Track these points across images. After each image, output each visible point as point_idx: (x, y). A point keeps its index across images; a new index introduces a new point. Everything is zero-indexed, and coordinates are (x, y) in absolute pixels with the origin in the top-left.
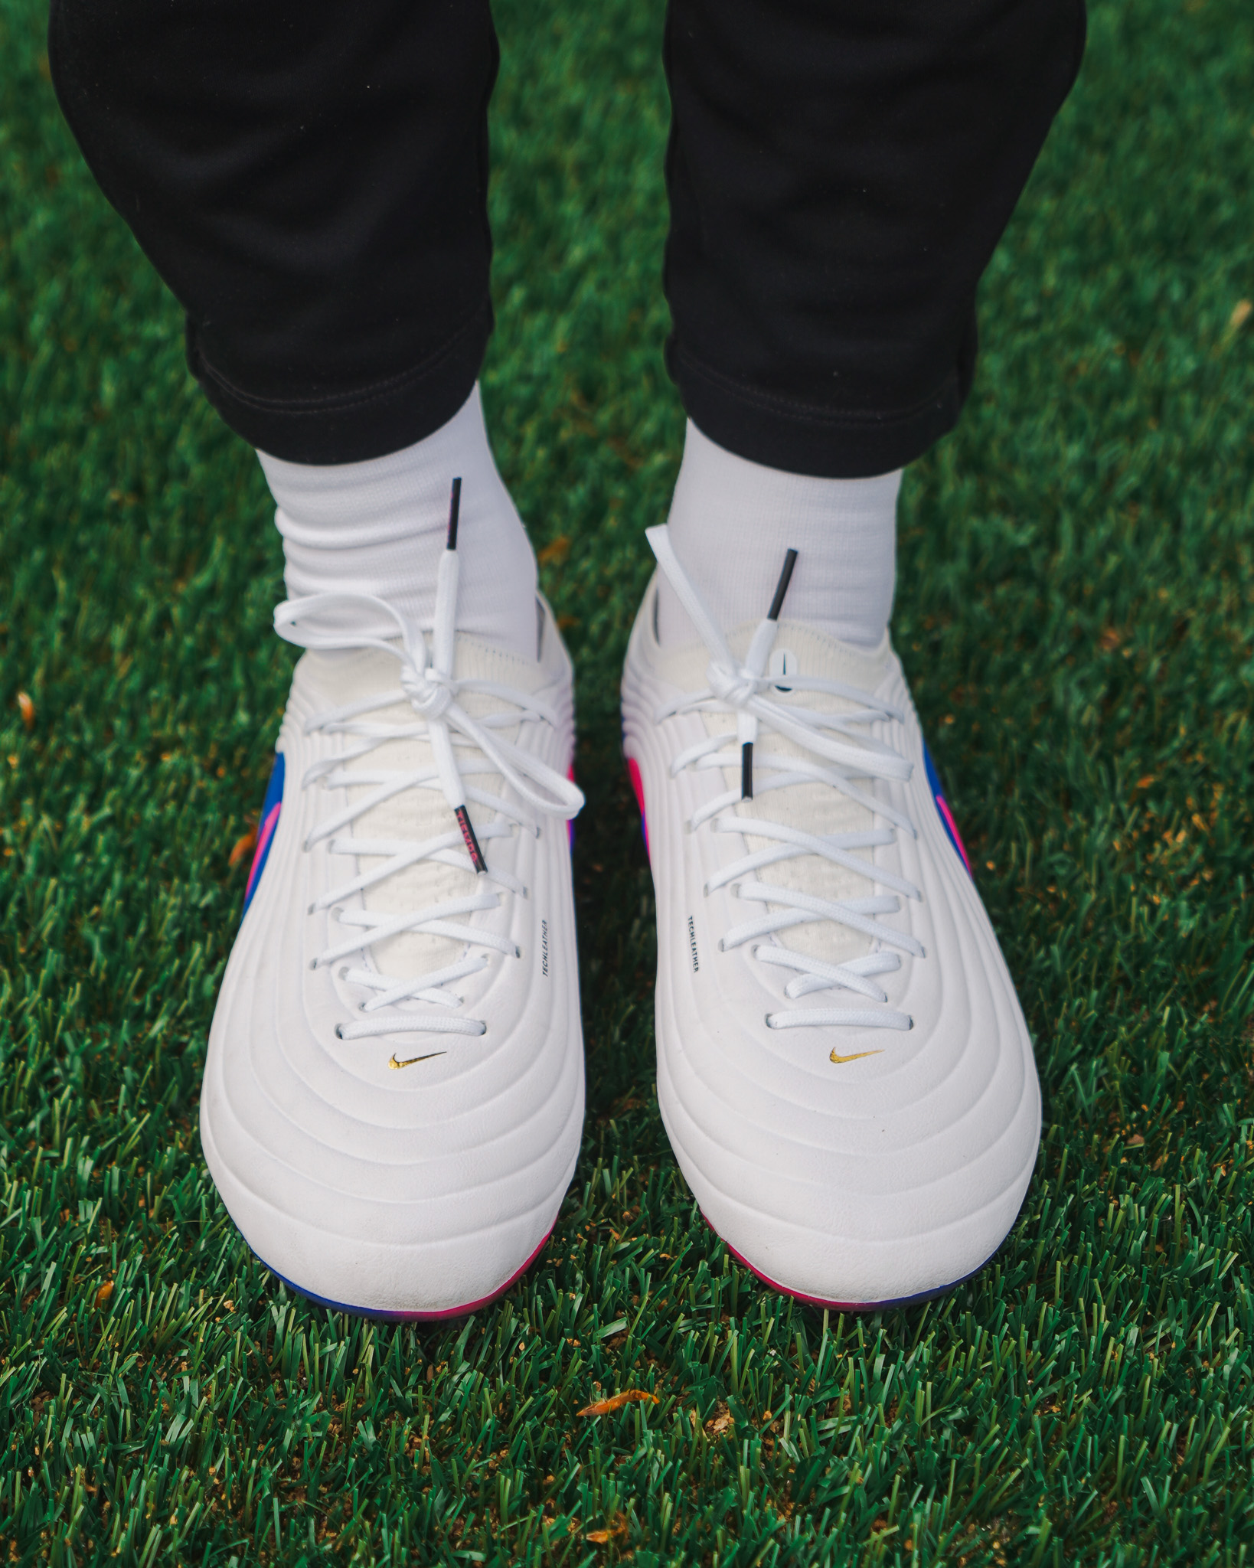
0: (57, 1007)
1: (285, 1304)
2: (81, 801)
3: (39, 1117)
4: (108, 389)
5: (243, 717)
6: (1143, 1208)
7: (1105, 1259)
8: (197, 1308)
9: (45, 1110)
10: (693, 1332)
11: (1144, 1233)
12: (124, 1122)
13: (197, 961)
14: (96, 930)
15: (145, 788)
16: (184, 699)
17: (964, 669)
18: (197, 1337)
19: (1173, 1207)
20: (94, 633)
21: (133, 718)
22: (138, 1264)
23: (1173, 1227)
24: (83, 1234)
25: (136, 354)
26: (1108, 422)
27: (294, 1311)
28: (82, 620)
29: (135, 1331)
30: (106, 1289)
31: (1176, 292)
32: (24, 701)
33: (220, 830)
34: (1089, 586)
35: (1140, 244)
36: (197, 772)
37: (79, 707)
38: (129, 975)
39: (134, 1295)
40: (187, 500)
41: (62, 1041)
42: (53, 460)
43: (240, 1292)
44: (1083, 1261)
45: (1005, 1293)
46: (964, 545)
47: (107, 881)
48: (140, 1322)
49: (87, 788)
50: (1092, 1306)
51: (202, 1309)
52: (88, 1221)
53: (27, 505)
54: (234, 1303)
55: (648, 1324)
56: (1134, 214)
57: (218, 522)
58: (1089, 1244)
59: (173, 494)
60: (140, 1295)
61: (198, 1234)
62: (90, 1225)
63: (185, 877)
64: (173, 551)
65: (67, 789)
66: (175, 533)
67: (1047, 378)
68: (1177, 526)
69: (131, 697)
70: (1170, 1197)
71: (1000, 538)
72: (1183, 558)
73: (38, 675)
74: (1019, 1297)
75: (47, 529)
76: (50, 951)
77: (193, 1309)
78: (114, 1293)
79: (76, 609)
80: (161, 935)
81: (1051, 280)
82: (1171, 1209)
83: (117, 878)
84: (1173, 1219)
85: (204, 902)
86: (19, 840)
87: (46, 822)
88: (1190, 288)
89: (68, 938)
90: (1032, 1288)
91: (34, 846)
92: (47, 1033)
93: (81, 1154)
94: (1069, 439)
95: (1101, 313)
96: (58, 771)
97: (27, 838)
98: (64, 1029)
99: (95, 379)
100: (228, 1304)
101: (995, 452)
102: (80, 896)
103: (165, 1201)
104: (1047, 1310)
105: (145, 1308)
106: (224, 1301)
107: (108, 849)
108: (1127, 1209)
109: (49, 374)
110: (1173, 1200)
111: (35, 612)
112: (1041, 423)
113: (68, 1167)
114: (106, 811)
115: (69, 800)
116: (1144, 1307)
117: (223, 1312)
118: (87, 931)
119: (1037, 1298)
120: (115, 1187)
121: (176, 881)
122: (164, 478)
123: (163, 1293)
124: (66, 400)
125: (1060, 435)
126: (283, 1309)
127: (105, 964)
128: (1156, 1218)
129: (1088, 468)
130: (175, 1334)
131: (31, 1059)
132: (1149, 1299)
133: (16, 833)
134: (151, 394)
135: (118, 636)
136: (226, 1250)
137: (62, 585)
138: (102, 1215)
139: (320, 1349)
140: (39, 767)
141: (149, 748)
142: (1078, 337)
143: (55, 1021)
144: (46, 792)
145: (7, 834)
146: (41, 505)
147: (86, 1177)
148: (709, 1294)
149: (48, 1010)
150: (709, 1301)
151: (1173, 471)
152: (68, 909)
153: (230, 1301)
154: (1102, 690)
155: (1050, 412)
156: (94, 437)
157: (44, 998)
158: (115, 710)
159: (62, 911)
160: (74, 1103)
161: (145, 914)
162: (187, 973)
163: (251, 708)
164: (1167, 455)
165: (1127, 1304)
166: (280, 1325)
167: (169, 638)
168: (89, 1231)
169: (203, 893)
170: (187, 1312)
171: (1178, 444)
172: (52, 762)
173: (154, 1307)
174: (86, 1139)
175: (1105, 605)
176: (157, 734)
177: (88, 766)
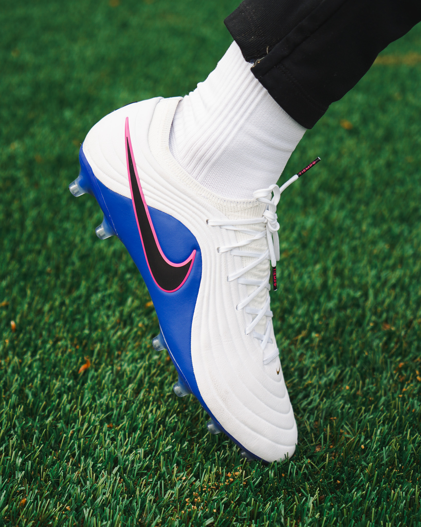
0: (14, 412)
1: (89, 508)
2: (29, 354)
3: (4, 446)
4: (50, 241)
5: (86, 332)
6: (404, 493)
7: (390, 508)
8: (56, 508)
9: (7, 443)
10: (239, 524)
11: (404, 501)
12: (34, 448)
13: (65, 400)
14: (30, 390)
15: (52, 350)
16: (68, 326)
17: (337, 330)
18: (55, 518)
19: (415, 493)
20: (39, 307)
21: (49, 331)
22: (36, 493)
23: (415, 500)
24: (17, 483)
25: (60, 232)
26: (384, 265)
27: (92, 510)
28: (35, 303)
29: (33, 514)
30: (23, 501)
31: (406, 233)
32: (13, 323)
33: (76, 363)
34: (379, 309)
35: (393, 219)
36: (69, 346)
37: (31, 327)
38: (41, 404)
39: (33, 502)
40: (73, 271)
41: (15, 423)
42: (29, 258)
43: (72, 503)
44: (382, 509)
45: (354, 518)
46: (336, 296)
47: (36, 376)
48: (35, 511)
49: (32, 349)
50: (386, 524)
51: (58, 509)
52: (19, 478)
53: (19, 270)
54: (70, 507)
55: (222, 520)
56: (391, 211)
57: (83, 277)
58: (385, 503)
59: (69, 270)
60: (36, 503)
61: (58, 485)
62: (19, 480)
63: (63, 377)
64: (68, 286)
65: (25, 349)
66: (69, 280)
67: (364, 253)
68: (409, 295)
69: (50, 324)
70: (414, 490)
71: (348, 295)
72: (411, 303)
73: (18, 317)
74: (359, 519)
75: (25, 277)
76: (14, 395)
77: (55, 509)
78: (26, 502)
79: (33, 299)
80: (53, 392)
81: (364, 227)
82: (414, 494)
83: (39, 375)
84: (415, 497)
85: (68, 384)
86: (7, 364)
87: (16, 359)
88: (410, 232)
89: (20, 392)
90: (364, 516)
91: (11, 366)
92: (10, 419)
93: (18, 457)
94: (371, 269)
95: (381, 236)
96: (22, 344)
97: (9, 364)
98: (16, 419)
99: (46, 238)
100: (68, 508)
101: (346, 272)
102: (26, 380)
103: (47, 475)
104: (369, 524)
105: (37, 507)
106: (67, 506)
107: (37, 367)
108: (398, 493)
109: (30, 236)
110: (415, 491)
111: (19, 299)
112: (362, 265)
113: (13, 461)
114: (38, 357)
115: (25, 353)
116: (405, 525)
117: (66, 510)
118: (27, 391)
119: (366, 519)
120: (29, 468)
121: (60, 377)
122: (66, 264)
123: (44, 502)
124: (36, 242)
125: (368, 268)
126: (88, 510)
127: (32, 400)
128: (409, 496)
129: (378, 278)
130: (47, 518)
131: (3, 427)
132: (407, 523)
133: (5, 362)
134: (64, 243)
135: (46, 308)
136: (69, 490)
137: (29, 292)
138: (24, 477)
139: (101, 523)
140: (16, 342)
141: (54, 339)
142: (374, 243)
143: (13, 415)
144: (17, 349)
145: (3, 362)
146: (24, 270)
147: (19, 465)
148: (245, 513)
149: (11, 413)
150: (245, 515)
151: (407, 280)
152: (21, 384)
153: (68, 507)
154: (385, 339)
155: (365, 262)
156: (44, 252)
157: (10, 410)
158: (43, 328)
159: (19, 385)
160: (17, 442)
161: (48, 386)
162: (61, 404)
163: (90, 329)
164: (405, 275)
165: (398, 524)
166: (86, 516)
167: (64, 308)
168: (19, 482)
169: (69, 381)
170: (52, 510)
171: (408, 272)
172: (20, 341)
173: (40, 507)
174: (20, 452)
175: (384, 315)
176: (57, 336)
177: (32, 344)
